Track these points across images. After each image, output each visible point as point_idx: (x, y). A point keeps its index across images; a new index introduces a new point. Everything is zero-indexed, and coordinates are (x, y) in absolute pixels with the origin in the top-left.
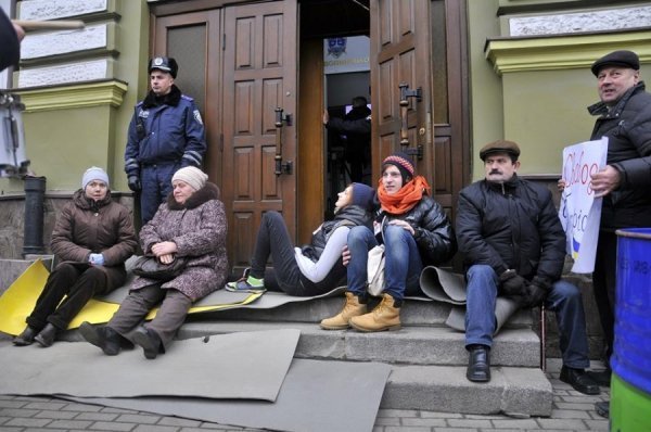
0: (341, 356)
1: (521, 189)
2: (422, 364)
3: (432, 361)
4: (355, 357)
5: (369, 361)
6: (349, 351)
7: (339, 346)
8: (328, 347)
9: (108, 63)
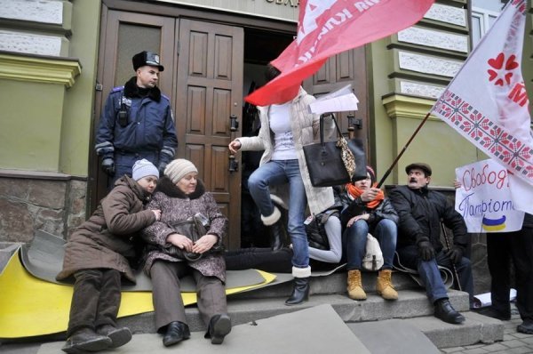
0: (358, 319)
1: (430, 194)
2: (409, 318)
3: (415, 314)
4: (368, 319)
5: (377, 320)
6: (364, 314)
7: (357, 311)
8: (348, 313)
9: (63, 41)
